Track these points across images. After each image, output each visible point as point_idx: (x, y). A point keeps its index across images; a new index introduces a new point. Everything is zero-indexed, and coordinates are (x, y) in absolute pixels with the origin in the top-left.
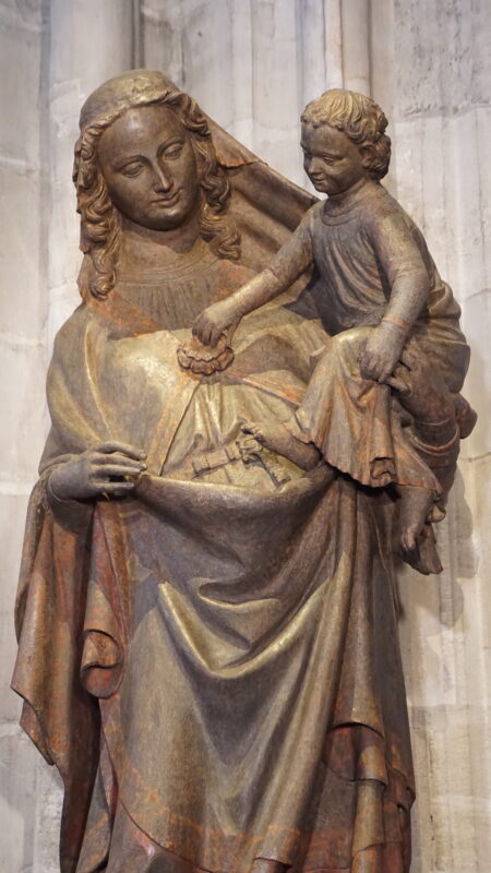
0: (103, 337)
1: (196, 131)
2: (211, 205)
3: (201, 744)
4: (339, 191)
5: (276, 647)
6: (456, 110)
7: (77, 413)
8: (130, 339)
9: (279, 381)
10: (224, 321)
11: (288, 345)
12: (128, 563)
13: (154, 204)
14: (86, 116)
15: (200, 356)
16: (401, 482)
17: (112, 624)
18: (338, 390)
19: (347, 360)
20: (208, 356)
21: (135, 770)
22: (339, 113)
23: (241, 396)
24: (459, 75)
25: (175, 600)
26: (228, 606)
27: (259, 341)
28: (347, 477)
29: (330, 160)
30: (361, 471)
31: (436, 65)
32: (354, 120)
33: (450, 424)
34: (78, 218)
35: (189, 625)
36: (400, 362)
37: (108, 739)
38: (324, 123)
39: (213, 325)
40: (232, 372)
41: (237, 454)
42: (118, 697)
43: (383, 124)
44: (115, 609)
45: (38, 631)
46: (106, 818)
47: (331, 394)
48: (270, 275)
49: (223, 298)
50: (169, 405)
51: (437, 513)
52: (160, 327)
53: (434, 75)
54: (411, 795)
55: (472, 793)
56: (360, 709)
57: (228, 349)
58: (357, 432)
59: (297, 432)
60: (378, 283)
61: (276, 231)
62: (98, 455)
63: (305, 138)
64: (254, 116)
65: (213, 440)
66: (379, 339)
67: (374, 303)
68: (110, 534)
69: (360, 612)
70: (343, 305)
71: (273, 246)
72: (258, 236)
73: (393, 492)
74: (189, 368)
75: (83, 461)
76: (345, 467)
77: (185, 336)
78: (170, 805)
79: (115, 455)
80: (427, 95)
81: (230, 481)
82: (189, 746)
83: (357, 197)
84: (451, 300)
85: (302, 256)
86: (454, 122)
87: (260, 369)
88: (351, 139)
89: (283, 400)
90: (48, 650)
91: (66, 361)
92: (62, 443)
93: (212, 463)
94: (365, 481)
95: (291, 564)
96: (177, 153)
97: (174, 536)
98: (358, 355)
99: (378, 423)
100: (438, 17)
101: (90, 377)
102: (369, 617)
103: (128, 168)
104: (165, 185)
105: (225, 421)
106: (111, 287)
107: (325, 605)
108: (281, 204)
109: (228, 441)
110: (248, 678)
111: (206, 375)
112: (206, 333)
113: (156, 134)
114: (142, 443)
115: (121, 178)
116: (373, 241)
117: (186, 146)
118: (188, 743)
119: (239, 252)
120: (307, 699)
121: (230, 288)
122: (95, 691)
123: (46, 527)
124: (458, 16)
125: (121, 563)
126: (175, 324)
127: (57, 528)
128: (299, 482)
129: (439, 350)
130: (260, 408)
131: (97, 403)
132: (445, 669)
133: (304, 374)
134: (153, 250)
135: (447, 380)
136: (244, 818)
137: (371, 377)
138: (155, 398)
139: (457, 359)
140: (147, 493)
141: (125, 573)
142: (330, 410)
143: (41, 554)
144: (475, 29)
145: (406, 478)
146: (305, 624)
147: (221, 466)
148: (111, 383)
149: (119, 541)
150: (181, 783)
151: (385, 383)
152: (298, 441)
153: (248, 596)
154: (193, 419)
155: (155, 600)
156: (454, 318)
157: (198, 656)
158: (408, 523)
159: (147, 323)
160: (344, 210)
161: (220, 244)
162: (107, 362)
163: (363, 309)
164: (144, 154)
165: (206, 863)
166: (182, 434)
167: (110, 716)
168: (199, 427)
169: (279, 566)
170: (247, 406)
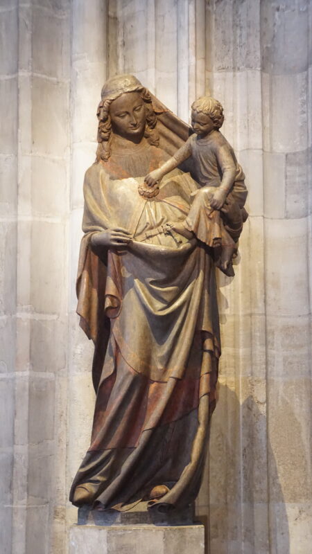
0: (108, 177)
1: (147, 101)
2: (149, 126)
5: (177, 304)
7: (98, 208)
8: (119, 180)
9: (176, 200)
10: (157, 178)
11: (178, 185)
12: (122, 270)
13: (130, 129)
15: (148, 191)
17: (117, 293)
18: (202, 212)
19: (205, 200)
20: (151, 191)
21: (127, 346)
23: (162, 207)
24: (241, 54)
25: (140, 286)
26: (160, 289)
27: (168, 184)
30: (209, 242)
31: (232, 49)
32: (212, 111)
33: (240, 223)
35: (146, 295)
37: (114, 333)
38: (201, 112)
39: (153, 180)
40: (158, 197)
41: (162, 231)
42: (118, 318)
44: (117, 288)
45: (86, 293)
46: (112, 360)
47: (200, 213)
48: (175, 160)
50: (136, 210)
52: (131, 176)
53: (231, 53)
54: (220, 354)
55: (234, 347)
57: (158, 188)
58: (208, 227)
59: (187, 227)
60: (216, 168)
62: (114, 232)
63: (193, 115)
64: (156, 68)
65: (153, 225)
66: (218, 193)
67: (215, 176)
68: (115, 259)
69: (206, 291)
70: (202, 174)
71: (178, 147)
74: (143, 195)
75: (107, 233)
76: (203, 240)
77: (141, 181)
78: (140, 358)
79: (120, 233)
80: (228, 62)
81: (160, 241)
82: (146, 337)
83: (211, 137)
84: (242, 174)
86: (238, 74)
87: (169, 196)
89: (178, 209)
90: (89, 299)
91: (90, 183)
92: (91, 221)
93: (153, 234)
94: (211, 245)
95: (182, 274)
96: (139, 109)
97: (140, 262)
98: (209, 198)
99: (216, 224)
100: (233, 27)
101: (103, 195)
102: (209, 292)
103: (121, 115)
104: (135, 122)
105: (157, 217)
106: (110, 157)
107: (195, 289)
109: (159, 225)
110: (168, 315)
111: (149, 198)
112: (150, 182)
113: (133, 103)
115: (118, 119)
116: (216, 154)
117: (143, 107)
118: (145, 337)
119: (159, 143)
121: (155, 158)
122: (110, 316)
124: (241, 28)
125: (119, 268)
126: (136, 175)
127: (92, 253)
128: (186, 245)
129: (238, 195)
130: (169, 212)
131: (107, 206)
132: (227, 302)
136: (165, 363)
138: (130, 206)
141: (121, 274)
142: (199, 219)
144: (249, 35)
145: (225, 244)
146: (187, 295)
147: (156, 235)
149: (118, 262)
150: (144, 351)
151: (220, 210)
152: (187, 230)
153: (168, 285)
154: (145, 216)
155: (132, 285)
156: (243, 181)
157: (149, 307)
158: (224, 260)
159: (125, 174)
160: (205, 140)
161: (152, 141)
162: (110, 190)
163: (210, 177)
164: (127, 110)
165: (152, 378)
166: (141, 222)
167: (115, 326)
168: (148, 220)
169: (178, 275)
170: (164, 211)
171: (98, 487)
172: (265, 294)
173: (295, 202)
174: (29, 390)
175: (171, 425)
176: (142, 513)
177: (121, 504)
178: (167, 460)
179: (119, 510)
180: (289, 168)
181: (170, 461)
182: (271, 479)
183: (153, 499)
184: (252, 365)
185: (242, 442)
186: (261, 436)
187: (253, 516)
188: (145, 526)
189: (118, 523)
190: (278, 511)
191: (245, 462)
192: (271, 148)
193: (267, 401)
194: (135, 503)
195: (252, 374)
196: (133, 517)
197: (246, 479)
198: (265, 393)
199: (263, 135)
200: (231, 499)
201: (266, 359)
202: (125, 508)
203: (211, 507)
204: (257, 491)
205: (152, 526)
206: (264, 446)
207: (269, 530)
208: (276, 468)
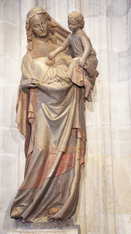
0: (31, 58)
1: (48, 19)
2: (51, 33)
3: (49, 132)
4: (75, 31)
5: (63, 115)
6: (96, 16)
7: (27, 72)
8: (36, 59)
9: (63, 67)
10: (53, 55)
11: (65, 60)
12: (36, 100)
13: (41, 33)
14: (28, 16)
15: (49, 62)
16: (85, 85)
17: (33, 110)
18: (74, 68)
19: (76, 63)
20: (51, 62)
22: (75, 16)
23: (57, 69)
24: (97, 9)
25: (44, 106)
26: (54, 107)
27: (60, 59)
28: (75, 84)
29: (73, 25)
30: (78, 83)
31: (93, 7)
32: (77, 17)
33: (94, 75)
34: (26, 35)
35: (47, 111)
36: (85, 63)
37: (33, 130)
38: (72, 18)
39: (52, 56)
40: (55, 65)
41: (56, 80)
42: (34, 123)
43: (83, 18)
44: (34, 108)
45: (20, 112)
46: (32, 144)
47: (73, 69)
48: (62, 47)
49: (53, 51)
50: (43, 71)
51: (91, 91)
52: (42, 56)
53: (92, 9)
54: (86, 140)
55: (97, 140)
56: (77, 125)
57: (54, 61)
58: (77, 76)
59: (67, 76)
60: (82, 49)
61: (63, 38)
62: (31, 80)
63: (69, 21)
64: (59, 17)
65: (51, 77)
66: (81, 59)
67: (81, 52)
68: (33, 94)
69: (78, 109)
70: (75, 53)
71: (62, 41)
72: (60, 39)
73: (83, 87)
74: (47, 64)
75: (28, 81)
76: (75, 83)
77: (46, 58)
78: (44, 142)
79: (34, 80)
80: (91, 13)
81: (54, 85)
82: (47, 132)
83: (78, 32)
84: (95, 52)
85: (68, 43)
86: (96, 18)
87: (60, 65)
88: (77, 21)
89: (64, 70)
90: (22, 115)
91: (25, 63)
92: (24, 78)
93: (51, 82)
94: (79, 85)
95: (65, 100)
96: (45, 23)
97: (44, 95)
98: (78, 62)
99: (81, 75)
101: (29, 66)
102: (79, 109)
103: (36, 26)
104: (43, 29)
105: (54, 74)
106: (33, 49)
107: (72, 107)
108: (64, 33)
109: (54, 78)
110: (58, 120)
111: (50, 65)
112: (50, 58)
113: (41, 20)
114: (39, 78)
115: (34, 28)
116: (81, 41)
117: (46, 22)
118: (47, 131)
119: (56, 43)
120: (68, 124)
121: (55, 49)
122: (30, 122)
123: (21, 93)
125: (35, 100)
126: (45, 56)
127: (23, 93)
128: (67, 85)
129: (92, 61)
130: (60, 72)
131: (30, 70)
132: (93, 119)
133: (68, 66)
134: (41, 42)
135: (94, 67)
136: (57, 144)
137: (80, 66)
138: (41, 70)
139: (96, 63)
140: (40, 87)
141: (36, 101)
142: (73, 72)
143: (21, 98)
145: (86, 85)
146: (68, 111)
147: (53, 82)
148: (33, 67)
149: (34, 96)
150: (46, 138)
151: (83, 67)
152: (67, 78)
153: (58, 106)
154: (48, 73)
155: (41, 106)
156: (95, 55)
157: (49, 116)
158: (86, 93)
159: (39, 56)
160: (76, 34)
161: (53, 41)
162: (32, 62)
163: (79, 53)
164: (39, 23)
165: (50, 152)
166: (46, 76)
167: (33, 127)
168: (49, 75)
169: (63, 100)
170: (57, 71)
171: (23, 209)
172: (110, 115)
173: (123, 74)
174: (3, 162)
175: (61, 176)
176: (45, 223)
177: (33, 218)
178: (59, 194)
179: (33, 221)
180: (120, 59)
181: (61, 195)
182: (116, 203)
183: (51, 215)
184: (105, 148)
185: (101, 184)
186: (110, 181)
187: (107, 221)
188: (46, 230)
189: (31, 229)
190: (120, 218)
191: (103, 194)
192: (112, 50)
193: (112, 165)
194: (41, 217)
195: (105, 152)
196: (40, 225)
197: (104, 202)
198: (111, 161)
199: (108, 44)
200: (97, 213)
201: (112, 145)
202: (35, 220)
203: (86, 217)
204: (109, 209)
205: (50, 230)
206: (112, 186)
207: (116, 228)
208: (118, 197)
